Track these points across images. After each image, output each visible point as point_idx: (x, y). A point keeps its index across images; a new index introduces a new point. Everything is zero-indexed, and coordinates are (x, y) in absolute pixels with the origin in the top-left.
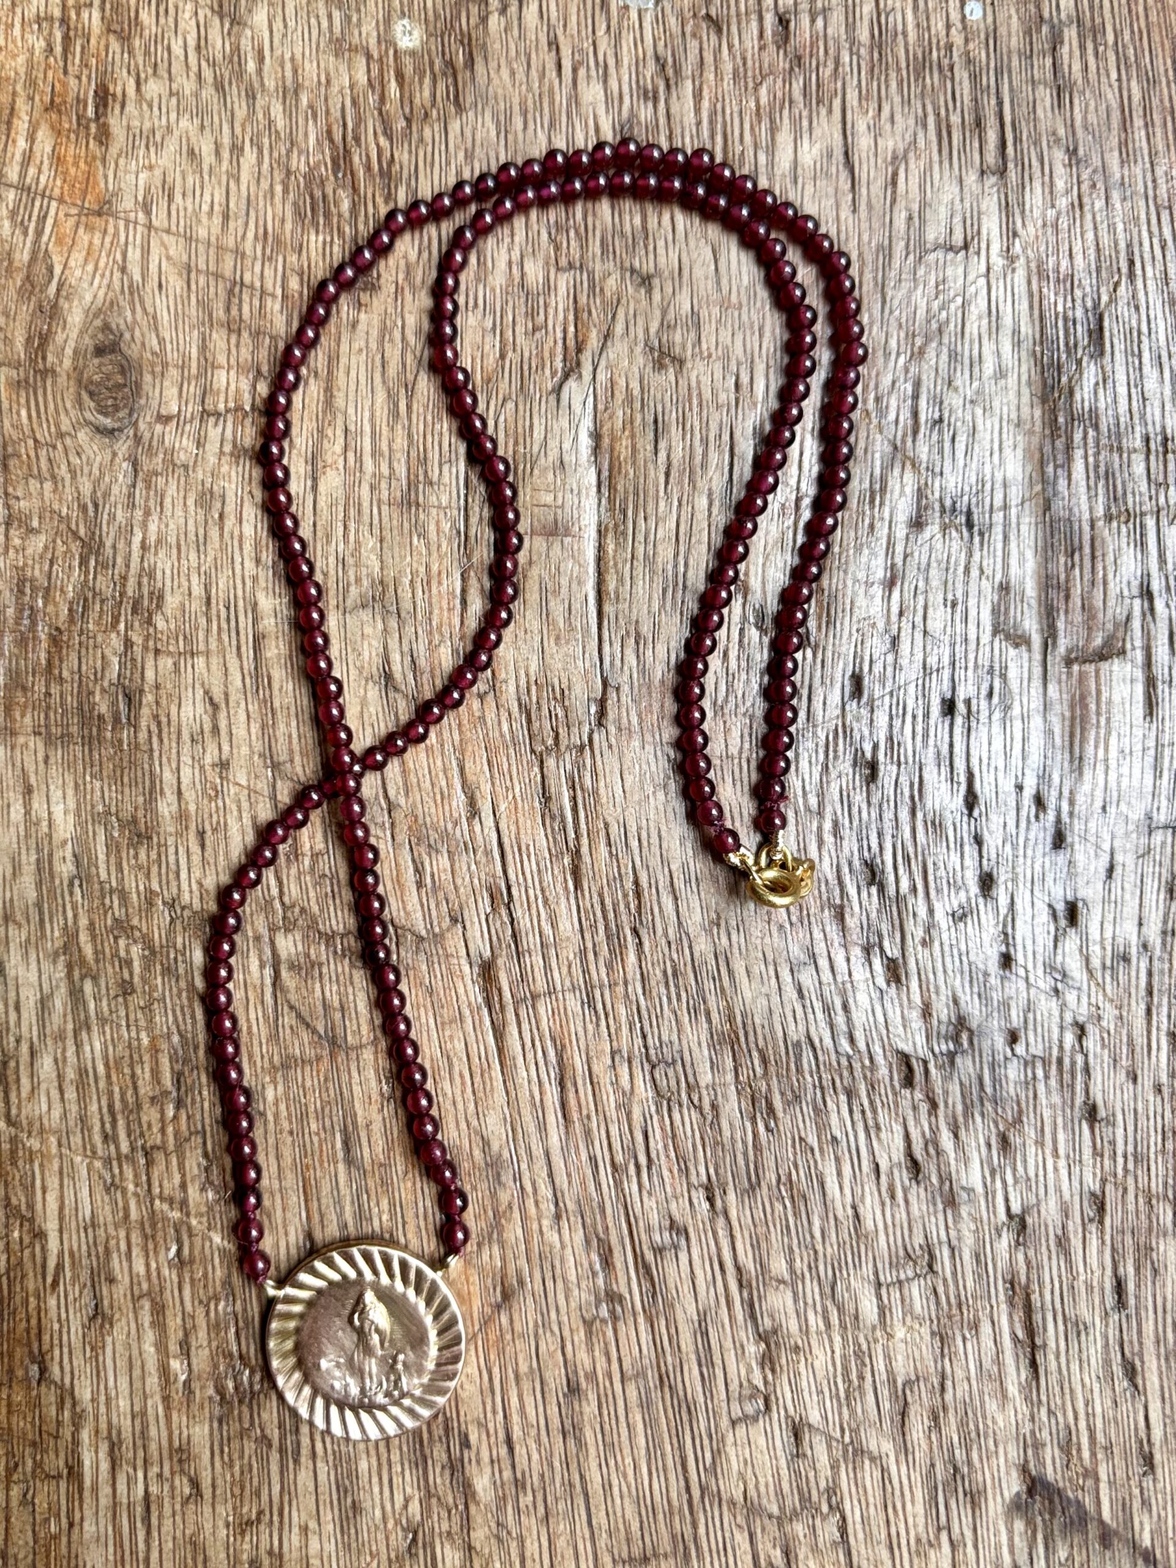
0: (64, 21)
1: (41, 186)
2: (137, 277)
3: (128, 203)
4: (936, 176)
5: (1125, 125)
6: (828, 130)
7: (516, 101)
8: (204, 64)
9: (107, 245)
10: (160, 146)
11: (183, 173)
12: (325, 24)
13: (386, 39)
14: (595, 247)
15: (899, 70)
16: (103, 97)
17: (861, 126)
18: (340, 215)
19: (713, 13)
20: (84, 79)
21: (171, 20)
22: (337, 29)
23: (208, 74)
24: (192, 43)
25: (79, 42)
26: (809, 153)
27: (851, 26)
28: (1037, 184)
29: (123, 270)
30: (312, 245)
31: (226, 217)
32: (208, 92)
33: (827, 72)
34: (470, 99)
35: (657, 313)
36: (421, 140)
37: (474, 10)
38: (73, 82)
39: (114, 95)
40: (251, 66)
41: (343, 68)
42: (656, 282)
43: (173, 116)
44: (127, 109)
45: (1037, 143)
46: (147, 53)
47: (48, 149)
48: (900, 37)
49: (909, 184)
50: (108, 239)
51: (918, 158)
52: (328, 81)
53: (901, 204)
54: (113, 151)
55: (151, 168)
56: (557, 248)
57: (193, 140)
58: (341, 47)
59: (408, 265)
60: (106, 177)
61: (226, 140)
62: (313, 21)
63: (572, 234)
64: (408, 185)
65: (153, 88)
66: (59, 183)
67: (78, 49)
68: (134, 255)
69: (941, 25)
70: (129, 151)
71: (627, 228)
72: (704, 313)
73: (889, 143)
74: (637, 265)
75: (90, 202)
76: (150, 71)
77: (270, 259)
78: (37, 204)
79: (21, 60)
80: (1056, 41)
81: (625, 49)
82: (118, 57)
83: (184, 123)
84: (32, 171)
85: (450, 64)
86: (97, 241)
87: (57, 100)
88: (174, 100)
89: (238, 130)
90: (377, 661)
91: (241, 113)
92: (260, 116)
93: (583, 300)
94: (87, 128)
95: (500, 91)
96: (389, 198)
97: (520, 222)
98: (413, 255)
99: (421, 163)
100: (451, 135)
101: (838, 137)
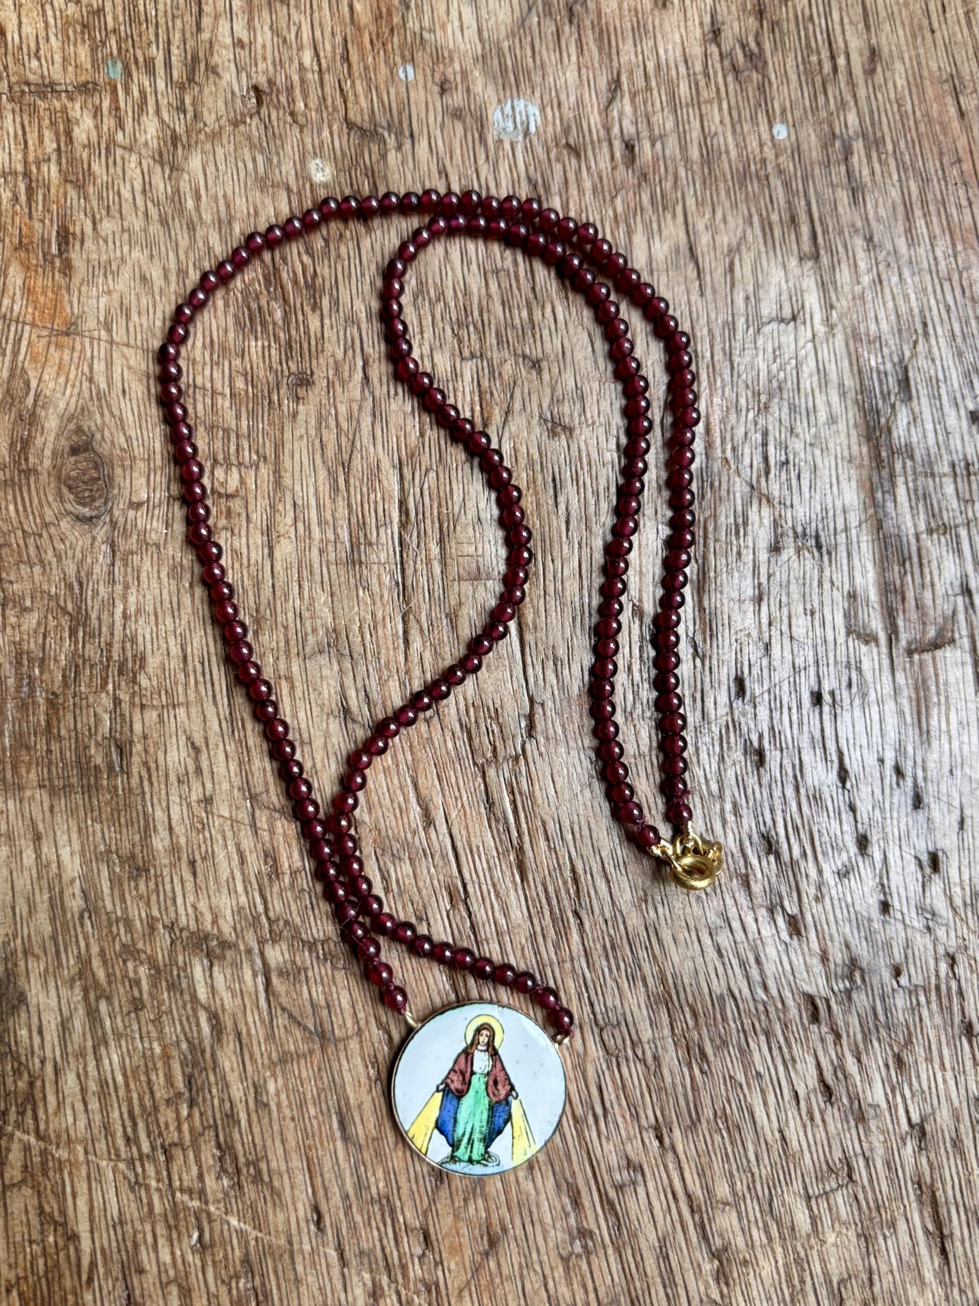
0: (27, 174)
1: (15, 314)
2: (103, 386)
3: (91, 324)
4: (765, 263)
5: (909, 217)
6: (674, 231)
8: (149, 204)
9: (76, 360)
10: (116, 275)
11: (137, 295)
12: (250, 166)
13: (303, 175)
14: (492, 339)
15: (726, 181)
16: (65, 236)
17: (701, 226)
18: (274, 324)
19: (572, 142)
20: (47, 222)
21: (119, 169)
22: (261, 169)
23: (153, 212)
24: (138, 187)
25: (40, 192)
26: (661, 250)
27: (684, 148)
28: (844, 266)
29: (91, 380)
30: (253, 350)
32: (155, 228)
33: (668, 185)
35: (548, 391)
36: (339, 256)
37: (375, 148)
38: (37, 225)
39: (74, 234)
40: (190, 204)
41: (268, 201)
42: (544, 365)
43: (126, 249)
44: (86, 245)
45: (841, 233)
46: (100, 198)
47: (19, 282)
48: (724, 156)
49: (744, 270)
50: (76, 355)
51: (748, 250)
52: (256, 213)
53: (739, 287)
54: (76, 280)
55: (109, 293)
56: (460, 342)
57: (144, 268)
58: (264, 183)
59: (336, 363)
60: (71, 302)
61: (173, 266)
62: (240, 164)
63: (471, 328)
64: (331, 295)
65: (107, 226)
66: (30, 310)
67: (40, 197)
68: (99, 367)
69: (755, 144)
70: (91, 280)
71: (517, 321)
72: (586, 388)
73: (724, 239)
74: (527, 351)
75: (59, 324)
76: (104, 213)
77: (218, 364)
78: (13, 329)
80: (847, 153)
81: (502, 174)
82: (75, 202)
83: (136, 254)
84: (6, 301)
85: (358, 193)
86: (66, 357)
87: (25, 241)
88: (126, 236)
89: (182, 257)
90: (336, 698)
91: (184, 242)
92: (201, 244)
93: (485, 384)
94: (52, 263)
96: (316, 306)
97: (427, 321)
98: (340, 354)
99: (340, 276)
100: (363, 252)
101: (682, 236)
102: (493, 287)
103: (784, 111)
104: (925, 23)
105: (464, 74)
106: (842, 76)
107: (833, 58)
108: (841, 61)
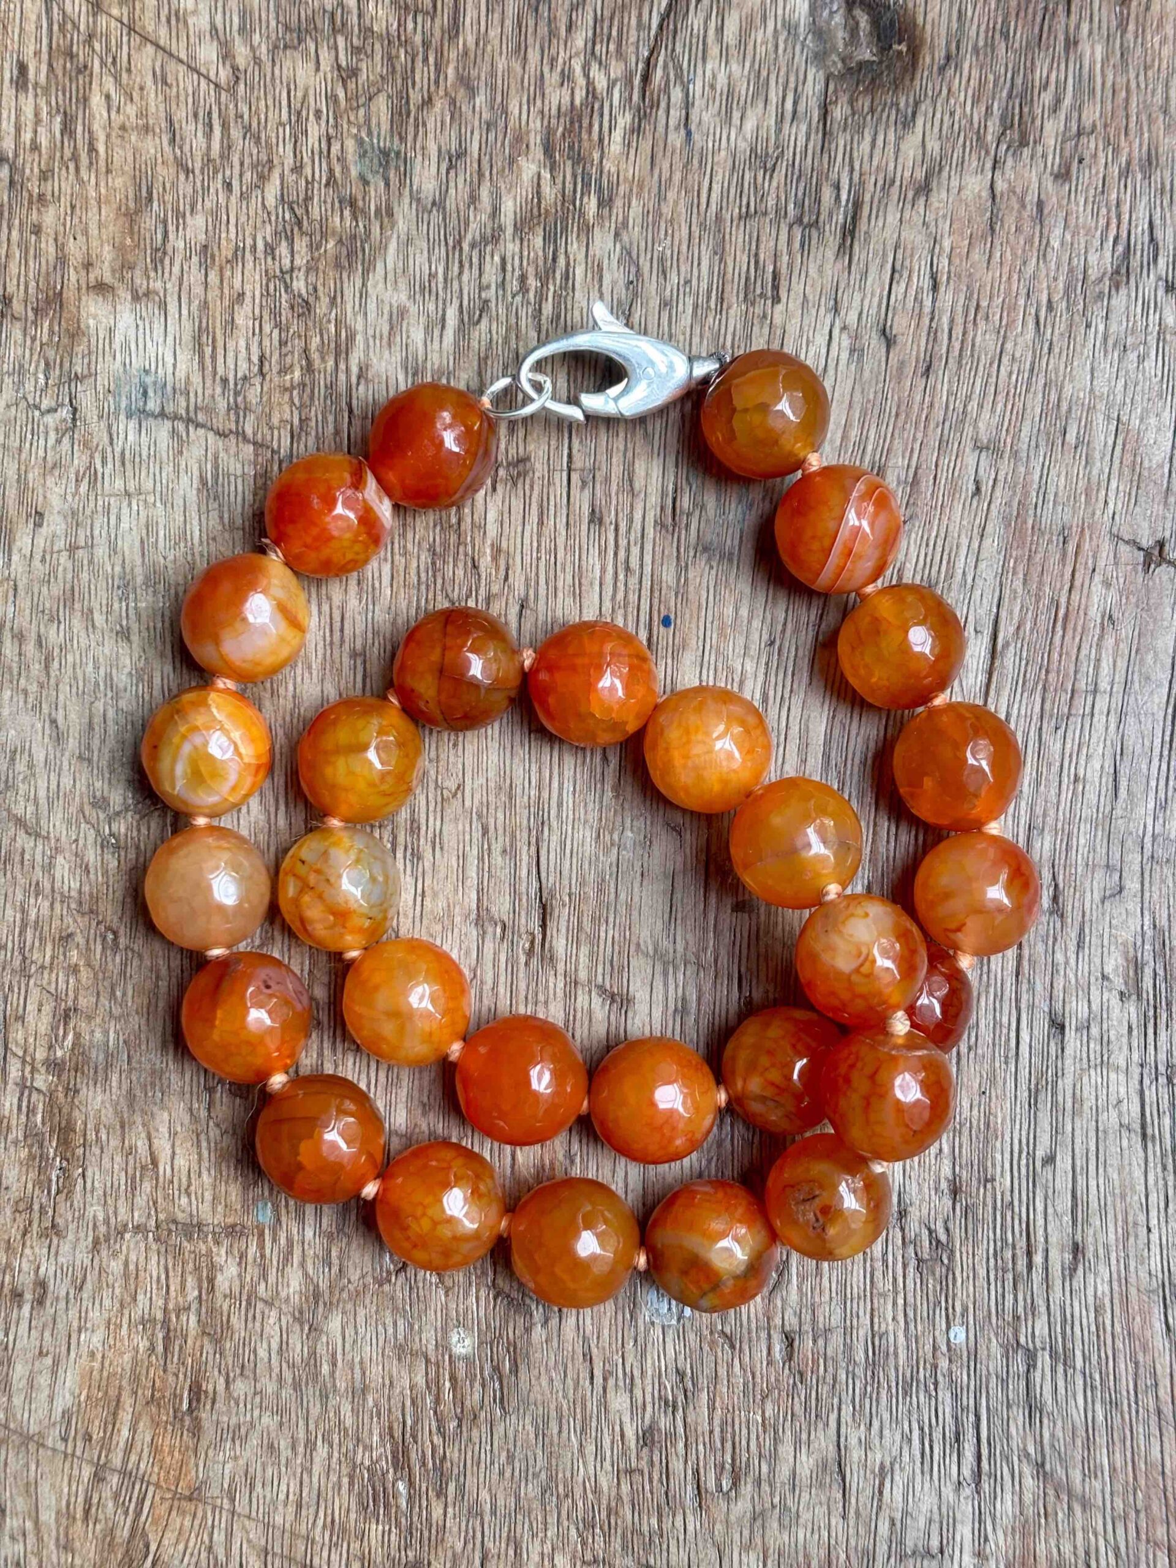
0: (166, 1322)
1: (141, 1472)
2: (221, 1557)
3: (215, 1491)
4: (918, 1487)
5: (1089, 1443)
6: (823, 1442)
7: (553, 1406)
8: (284, 1365)
9: (196, 1527)
10: (244, 1440)
11: (264, 1465)
12: (390, 1331)
13: (443, 1345)
14: (617, 1544)
15: (889, 1387)
16: (196, 1392)
17: (853, 1441)
18: (397, 1507)
19: (727, 1330)
20: (181, 1376)
21: (258, 1324)
22: (400, 1337)
23: (288, 1375)
24: (275, 1346)
25: (177, 1343)
26: (806, 1464)
27: (848, 1348)
28: (1008, 1497)
29: (210, 1549)
30: (373, 1533)
31: (299, 1506)
32: (287, 1393)
33: (824, 1390)
34: (514, 1404)
36: (470, 1440)
37: (520, 1321)
39: (206, 1392)
40: (325, 1369)
41: (405, 1374)
43: (256, 1413)
44: (217, 1406)
45: (1008, 1459)
46: (236, 1355)
47: (148, 1439)
48: (892, 1358)
49: (894, 1494)
50: (197, 1522)
51: (902, 1469)
52: (391, 1383)
53: (885, 1514)
54: (204, 1443)
55: (236, 1458)
56: (584, 1543)
57: (273, 1435)
58: (402, 1351)
59: (454, 1555)
60: (197, 1466)
61: (302, 1435)
62: (380, 1327)
63: (598, 1530)
64: (458, 1481)
65: (240, 1387)
66: (156, 1469)
67: (177, 1348)
68: (219, 1537)
69: (928, 1348)
70: (218, 1443)
71: (645, 1528)
73: (877, 1457)
75: (183, 1489)
76: (238, 1371)
77: (336, 1544)
78: (137, 1487)
79: (127, 1357)
80: (1031, 1366)
81: (649, 1365)
82: (210, 1357)
83: (266, 1420)
84: (133, 1458)
85: (496, 1369)
86: (187, 1523)
87: (157, 1395)
88: (258, 1399)
89: (312, 1427)
91: (315, 1411)
92: (332, 1414)
94: (182, 1420)
95: (539, 1397)
96: (441, 1493)
97: (552, 1519)
98: (459, 1546)
99: (469, 1462)
100: (495, 1437)
101: (832, 1448)
102: (625, 1488)
103: (965, 1309)
104: (1142, 1218)
106: (1037, 1276)
107: (1029, 1254)
108: (1038, 1259)
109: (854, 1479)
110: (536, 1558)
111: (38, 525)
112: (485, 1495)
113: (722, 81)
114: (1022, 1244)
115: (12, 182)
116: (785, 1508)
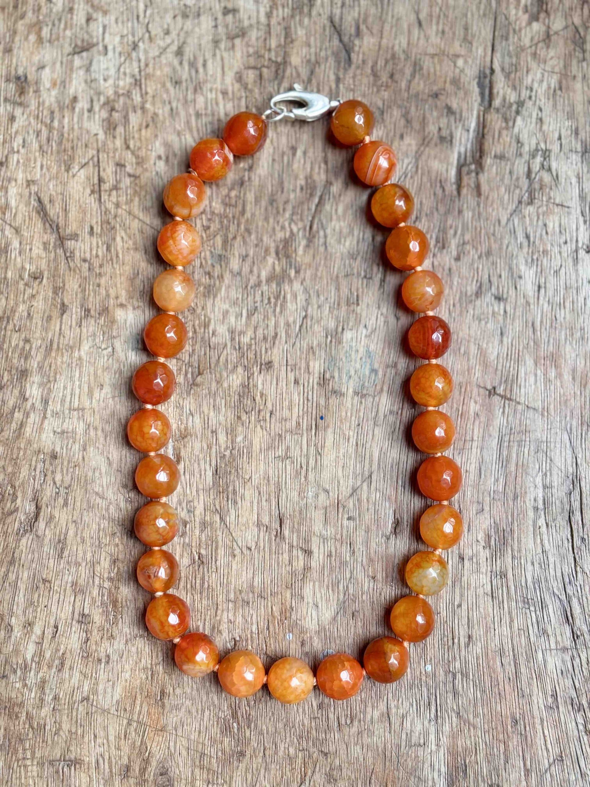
0: (152, 668)
1: (144, 721)
2: (173, 751)
3: (170, 728)
4: (416, 722)
5: (475, 705)
6: (382, 707)
9: (164, 740)
10: (180, 710)
11: (187, 718)
14: (311, 743)
15: (405, 687)
16: (163, 693)
17: (393, 706)
18: (234, 732)
20: (157, 687)
23: (194, 686)
25: (156, 676)
26: (376, 714)
28: (447, 725)
29: (168, 749)
30: (225, 742)
31: (200, 732)
32: (195, 692)
33: (382, 688)
35: (329, 765)
36: (259, 708)
38: (154, 689)
39: (166, 693)
42: (329, 755)
43: (184, 700)
44: (170, 697)
45: (447, 710)
47: (146, 710)
49: (407, 724)
51: (410, 716)
53: (404, 731)
54: (166, 711)
55: (177, 716)
56: (299, 743)
57: (190, 707)
59: (254, 748)
60: (164, 719)
61: (200, 708)
63: (304, 739)
64: (255, 722)
65: (178, 691)
66: (149, 720)
67: (156, 678)
68: (172, 744)
69: (418, 673)
70: (171, 711)
71: (321, 738)
73: (401, 711)
74: (323, 749)
75: (159, 727)
77: (213, 746)
78: (143, 727)
79: (138, 681)
80: (454, 677)
83: (187, 702)
84: (141, 717)
86: (161, 739)
88: (184, 695)
89: (203, 704)
91: (204, 699)
93: (306, 760)
94: (158, 703)
96: (249, 727)
97: (288, 735)
98: (256, 745)
99: (258, 716)
100: (268, 707)
101: (385, 709)
102: (313, 724)
103: (431, 659)
104: (492, 626)
105: (311, 638)
106: (456, 646)
107: (453, 639)
108: (456, 641)
109: (393, 720)
110: (282, 749)
111: (101, 389)
112: (264, 727)
113: (337, 228)
114: (450, 636)
115: (89, 269)
116: (369, 730)
